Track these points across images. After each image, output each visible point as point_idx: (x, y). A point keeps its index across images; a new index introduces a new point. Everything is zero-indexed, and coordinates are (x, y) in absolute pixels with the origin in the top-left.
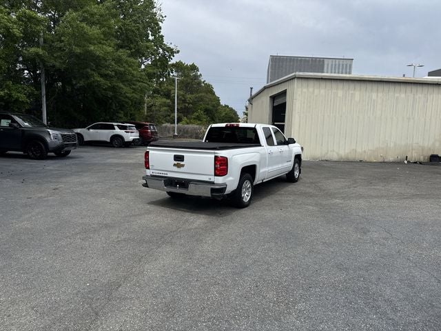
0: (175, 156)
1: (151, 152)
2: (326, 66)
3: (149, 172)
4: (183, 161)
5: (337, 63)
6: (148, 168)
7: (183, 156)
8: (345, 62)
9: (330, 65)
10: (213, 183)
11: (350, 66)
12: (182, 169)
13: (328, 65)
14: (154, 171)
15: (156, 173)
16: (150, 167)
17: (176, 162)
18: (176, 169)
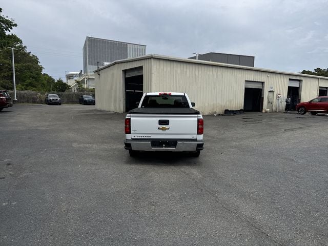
0: (159, 121)
1: (132, 119)
2: (128, 48)
3: (129, 137)
4: (168, 124)
5: (136, 47)
6: (130, 133)
7: (168, 121)
8: (141, 47)
9: (131, 48)
10: (195, 140)
11: (145, 50)
12: (167, 132)
13: (130, 48)
14: (135, 135)
15: (138, 136)
16: (132, 132)
17: (161, 126)
18: (161, 131)
